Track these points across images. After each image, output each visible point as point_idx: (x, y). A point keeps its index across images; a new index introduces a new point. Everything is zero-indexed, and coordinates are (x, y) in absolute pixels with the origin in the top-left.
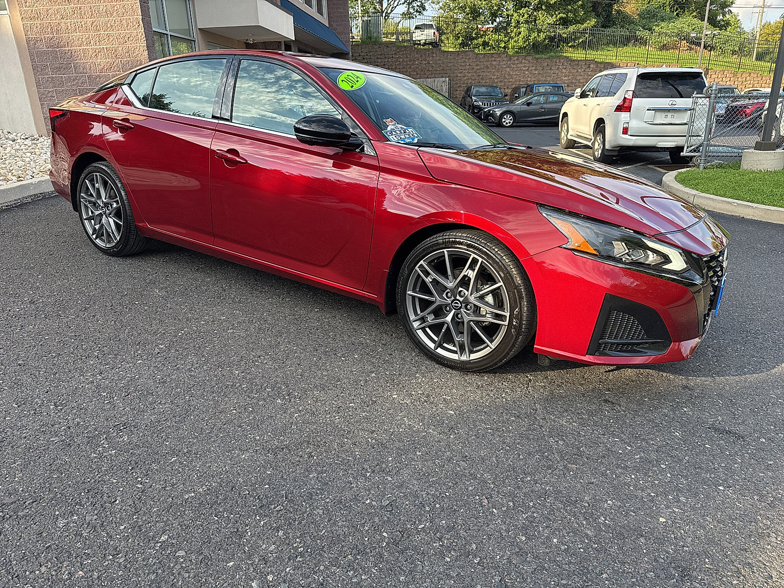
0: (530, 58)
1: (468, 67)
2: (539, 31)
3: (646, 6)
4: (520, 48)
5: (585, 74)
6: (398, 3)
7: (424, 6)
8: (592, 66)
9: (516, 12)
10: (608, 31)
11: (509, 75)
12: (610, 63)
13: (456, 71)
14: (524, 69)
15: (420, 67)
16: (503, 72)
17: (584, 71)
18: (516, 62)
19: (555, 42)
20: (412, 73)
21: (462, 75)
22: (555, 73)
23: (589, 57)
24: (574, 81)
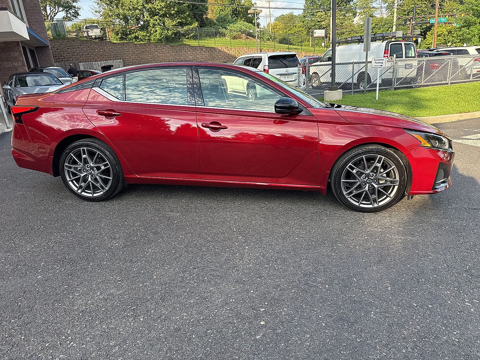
0: (168, 46)
1: (131, 53)
2: (168, 30)
3: (218, 15)
4: (159, 40)
5: (201, 54)
6: (58, 10)
7: (78, 12)
8: (203, 49)
9: (151, 18)
10: (204, 29)
11: (158, 56)
12: (213, 47)
13: (124, 55)
14: (166, 52)
15: (99, 53)
16: (154, 55)
17: (200, 52)
18: (160, 48)
19: (178, 36)
20: (95, 58)
21: (128, 57)
22: (184, 54)
23: (201, 44)
24: (195, 58)
